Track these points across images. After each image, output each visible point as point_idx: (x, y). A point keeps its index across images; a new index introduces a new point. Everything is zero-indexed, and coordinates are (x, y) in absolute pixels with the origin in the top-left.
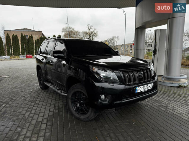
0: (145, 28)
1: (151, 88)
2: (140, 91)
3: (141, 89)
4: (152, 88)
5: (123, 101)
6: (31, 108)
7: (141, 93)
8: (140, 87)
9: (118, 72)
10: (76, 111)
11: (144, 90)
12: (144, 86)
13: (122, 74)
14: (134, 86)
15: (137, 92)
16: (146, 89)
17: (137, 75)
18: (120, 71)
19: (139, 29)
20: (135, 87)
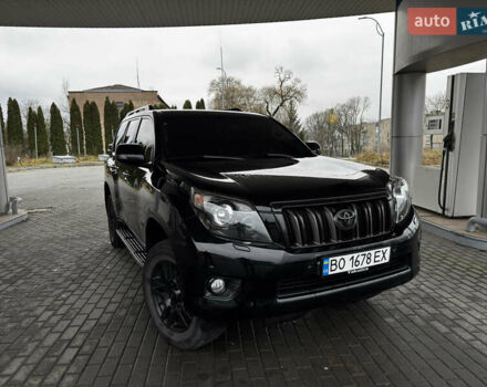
0: (425, 72)
1: (384, 261)
2: (338, 271)
3: (346, 263)
4: (387, 260)
5: (279, 301)
6: (62, 299)
7: (344, 277)
8: (338, 258)
9: (269, 209)
10: (162, 318)
11: (355, 268)
12: (355, 255)
13: (280, 217)
14: (318, 255)
15: (330, 273)
16: (365, 265)
17: (333, 219)
18: (276, 206)
19: (405, 77)
20: (320, 259)
